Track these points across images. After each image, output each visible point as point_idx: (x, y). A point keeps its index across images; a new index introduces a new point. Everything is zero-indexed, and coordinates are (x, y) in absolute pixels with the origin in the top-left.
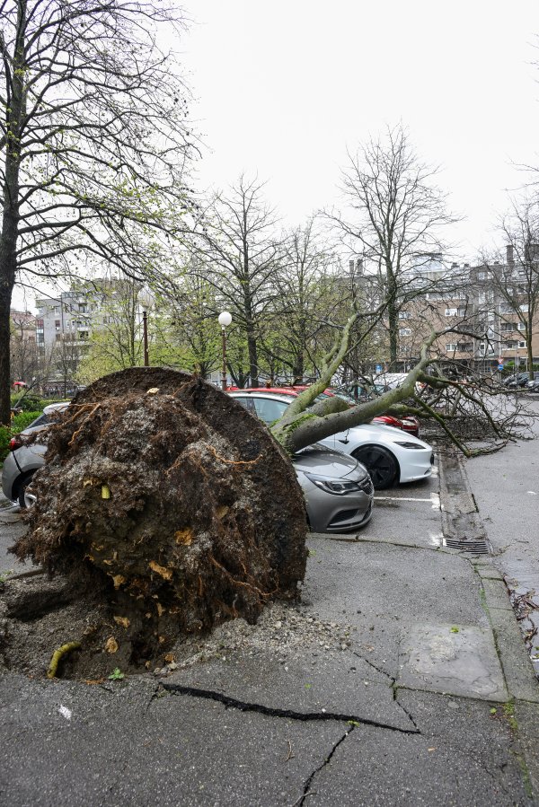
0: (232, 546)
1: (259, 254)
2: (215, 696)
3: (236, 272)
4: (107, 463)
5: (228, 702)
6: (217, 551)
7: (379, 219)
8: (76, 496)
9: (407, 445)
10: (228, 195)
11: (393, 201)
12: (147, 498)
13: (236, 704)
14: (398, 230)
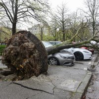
0: (32, 62)
1: (66, 17)
2: (21, 85)
3: (61, 21)
4: (12, 46)
5: (22, 86)
6: (30, 63)
7: (91, 9)
8: (8, 52)
9: (86, 52)
10: (60, 6)
11: (94, 6)
12: (18, 53)
13: (23, 86)
14: (95, 12)
